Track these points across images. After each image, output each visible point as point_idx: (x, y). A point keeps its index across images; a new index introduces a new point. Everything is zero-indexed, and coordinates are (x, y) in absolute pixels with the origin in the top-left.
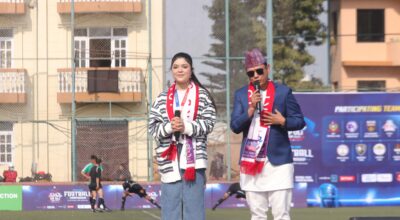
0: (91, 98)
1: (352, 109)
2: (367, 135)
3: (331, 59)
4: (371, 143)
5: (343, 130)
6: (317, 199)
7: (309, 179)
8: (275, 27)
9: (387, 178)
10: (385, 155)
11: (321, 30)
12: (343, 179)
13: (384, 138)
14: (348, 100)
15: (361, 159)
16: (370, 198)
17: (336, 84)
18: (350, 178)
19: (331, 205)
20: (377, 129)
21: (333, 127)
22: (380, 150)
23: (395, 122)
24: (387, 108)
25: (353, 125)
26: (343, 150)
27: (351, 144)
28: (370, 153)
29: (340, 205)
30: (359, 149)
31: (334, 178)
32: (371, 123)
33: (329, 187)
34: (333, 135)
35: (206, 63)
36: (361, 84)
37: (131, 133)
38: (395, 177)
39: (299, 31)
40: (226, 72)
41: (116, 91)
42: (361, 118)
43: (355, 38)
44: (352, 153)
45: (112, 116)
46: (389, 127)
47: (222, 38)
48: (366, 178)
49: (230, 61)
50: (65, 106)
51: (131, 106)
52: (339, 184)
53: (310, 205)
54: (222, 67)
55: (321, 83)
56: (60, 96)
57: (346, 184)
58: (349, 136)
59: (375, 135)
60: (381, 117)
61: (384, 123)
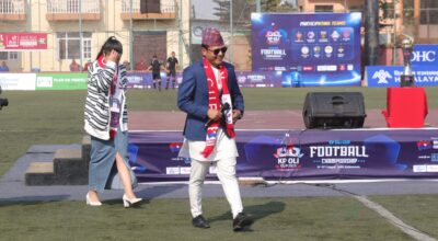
0: (144, 16)
1: (311, 24)
2: (321, 41)
4: (323, 46)
5: (305, 37)
6: (289, 81)
7: (283, 69)
9: (333, 68)
10: (332, 53)
12: (305, 69)
13: (332, 42)
14: (308, 18)
15: (317, 56)
16: (322, 81)
17: (301, 7)
18: (309, 68)
19: (298, 85)
20: (327, 36)
21: (299, 35)
22: (329, 50)
23: (339, 32)
24: (334, 23)
25: (312, 34)
26: (305, 50)
27: (310, 46)
28: (322, 52)
29: (304, 86)
30: (316, 49)
31: (299, 68)
32: (323, 33)
33: (296, 75)
34: (299, 41)
36: (317, 7)
37: (168, 39)
38: (338, 68)
41: (159, 12)
42: (317, 29)
44: (311, 52)
45: (156, 28)
46: (335, 35)
48: (320, 68)
50: (126, 21)
51: (169, 22)
52: (303, 72)
53: (285, 86)
55: (291, 6)
56: (122, 14)
57: (307, 72)
58: (309, 41)
59: (326, 40)
60: (330, 29)
61: (332, 33)
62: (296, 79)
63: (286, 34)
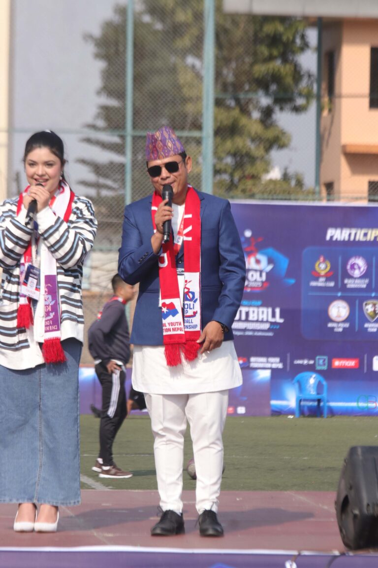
1: (359, 234)
3: (321, 140)
5: (339, 273)
6: (290, 399)
7: (276, 363)
8: (218, 75)
11: (304, 84)
12: (337, 363)
15: (373, 327)
17: (330, 186)
18: (351, 363)
19: (316, 412)
21: (322, 267)
25: (359, 265)
26: (339, 311)
27: (355, 300)
29: (332, 412)
30: (369, 308)
31: (321, 362)
33: (312, 380)
34: (321, 283)
35: (88, 141)
36: (375, 188)
39: (263, 84)
40: (126, 159)
42: (374, 252)
43: (366, 101)
44: (356, 316)
47: (120, 95)
49: (135, 138)
52: (330, 374)
53: (278, 413)
54: (118, 149)
55: (301, 183)
57: (343, 373)
58: (350, 284)
62: (312, 392)
63: (284, 263)
